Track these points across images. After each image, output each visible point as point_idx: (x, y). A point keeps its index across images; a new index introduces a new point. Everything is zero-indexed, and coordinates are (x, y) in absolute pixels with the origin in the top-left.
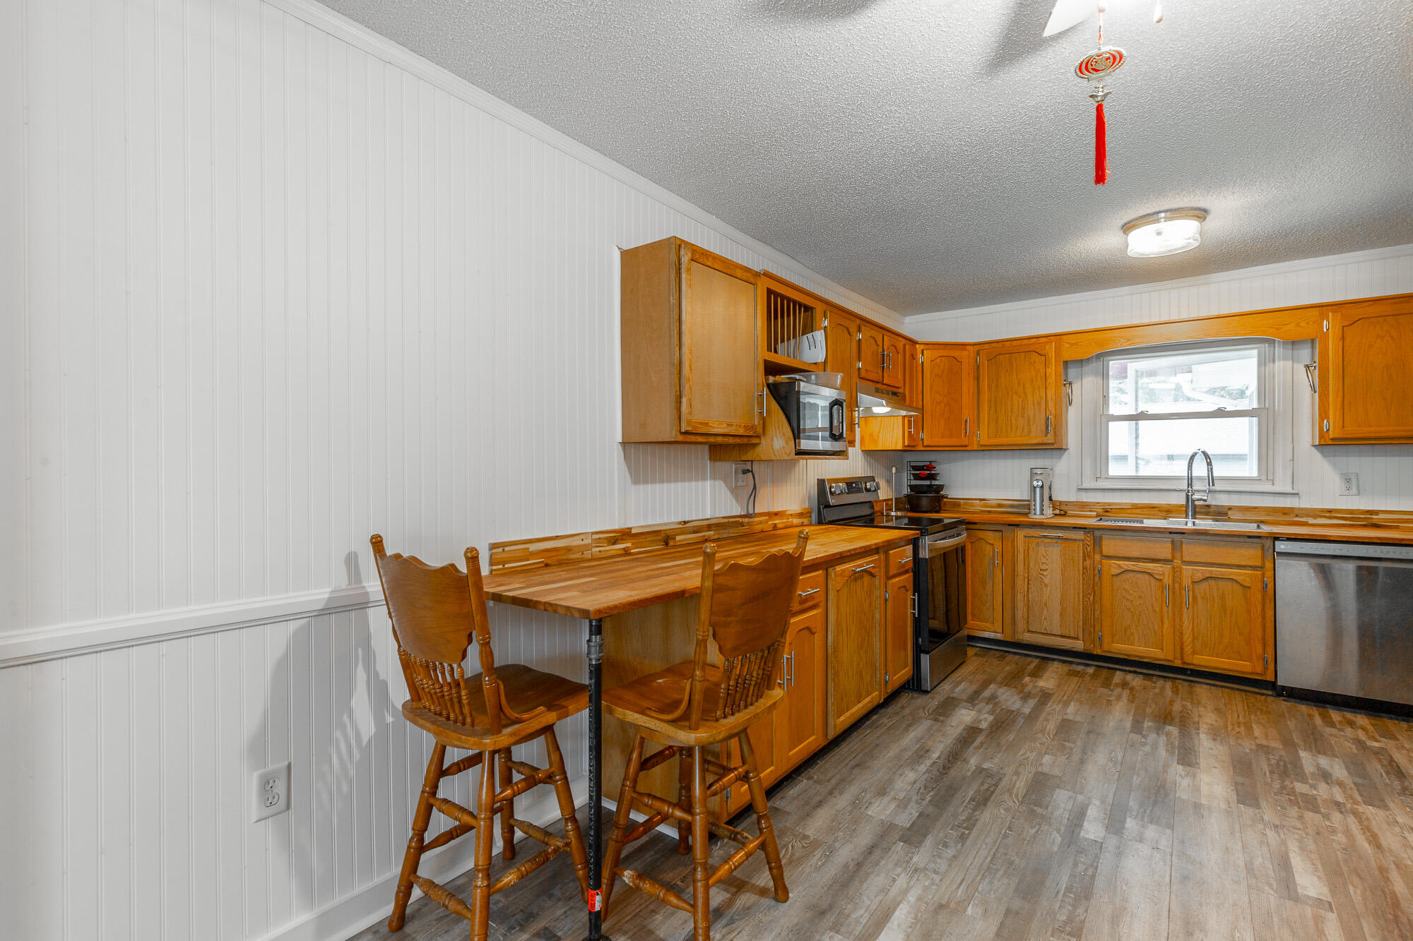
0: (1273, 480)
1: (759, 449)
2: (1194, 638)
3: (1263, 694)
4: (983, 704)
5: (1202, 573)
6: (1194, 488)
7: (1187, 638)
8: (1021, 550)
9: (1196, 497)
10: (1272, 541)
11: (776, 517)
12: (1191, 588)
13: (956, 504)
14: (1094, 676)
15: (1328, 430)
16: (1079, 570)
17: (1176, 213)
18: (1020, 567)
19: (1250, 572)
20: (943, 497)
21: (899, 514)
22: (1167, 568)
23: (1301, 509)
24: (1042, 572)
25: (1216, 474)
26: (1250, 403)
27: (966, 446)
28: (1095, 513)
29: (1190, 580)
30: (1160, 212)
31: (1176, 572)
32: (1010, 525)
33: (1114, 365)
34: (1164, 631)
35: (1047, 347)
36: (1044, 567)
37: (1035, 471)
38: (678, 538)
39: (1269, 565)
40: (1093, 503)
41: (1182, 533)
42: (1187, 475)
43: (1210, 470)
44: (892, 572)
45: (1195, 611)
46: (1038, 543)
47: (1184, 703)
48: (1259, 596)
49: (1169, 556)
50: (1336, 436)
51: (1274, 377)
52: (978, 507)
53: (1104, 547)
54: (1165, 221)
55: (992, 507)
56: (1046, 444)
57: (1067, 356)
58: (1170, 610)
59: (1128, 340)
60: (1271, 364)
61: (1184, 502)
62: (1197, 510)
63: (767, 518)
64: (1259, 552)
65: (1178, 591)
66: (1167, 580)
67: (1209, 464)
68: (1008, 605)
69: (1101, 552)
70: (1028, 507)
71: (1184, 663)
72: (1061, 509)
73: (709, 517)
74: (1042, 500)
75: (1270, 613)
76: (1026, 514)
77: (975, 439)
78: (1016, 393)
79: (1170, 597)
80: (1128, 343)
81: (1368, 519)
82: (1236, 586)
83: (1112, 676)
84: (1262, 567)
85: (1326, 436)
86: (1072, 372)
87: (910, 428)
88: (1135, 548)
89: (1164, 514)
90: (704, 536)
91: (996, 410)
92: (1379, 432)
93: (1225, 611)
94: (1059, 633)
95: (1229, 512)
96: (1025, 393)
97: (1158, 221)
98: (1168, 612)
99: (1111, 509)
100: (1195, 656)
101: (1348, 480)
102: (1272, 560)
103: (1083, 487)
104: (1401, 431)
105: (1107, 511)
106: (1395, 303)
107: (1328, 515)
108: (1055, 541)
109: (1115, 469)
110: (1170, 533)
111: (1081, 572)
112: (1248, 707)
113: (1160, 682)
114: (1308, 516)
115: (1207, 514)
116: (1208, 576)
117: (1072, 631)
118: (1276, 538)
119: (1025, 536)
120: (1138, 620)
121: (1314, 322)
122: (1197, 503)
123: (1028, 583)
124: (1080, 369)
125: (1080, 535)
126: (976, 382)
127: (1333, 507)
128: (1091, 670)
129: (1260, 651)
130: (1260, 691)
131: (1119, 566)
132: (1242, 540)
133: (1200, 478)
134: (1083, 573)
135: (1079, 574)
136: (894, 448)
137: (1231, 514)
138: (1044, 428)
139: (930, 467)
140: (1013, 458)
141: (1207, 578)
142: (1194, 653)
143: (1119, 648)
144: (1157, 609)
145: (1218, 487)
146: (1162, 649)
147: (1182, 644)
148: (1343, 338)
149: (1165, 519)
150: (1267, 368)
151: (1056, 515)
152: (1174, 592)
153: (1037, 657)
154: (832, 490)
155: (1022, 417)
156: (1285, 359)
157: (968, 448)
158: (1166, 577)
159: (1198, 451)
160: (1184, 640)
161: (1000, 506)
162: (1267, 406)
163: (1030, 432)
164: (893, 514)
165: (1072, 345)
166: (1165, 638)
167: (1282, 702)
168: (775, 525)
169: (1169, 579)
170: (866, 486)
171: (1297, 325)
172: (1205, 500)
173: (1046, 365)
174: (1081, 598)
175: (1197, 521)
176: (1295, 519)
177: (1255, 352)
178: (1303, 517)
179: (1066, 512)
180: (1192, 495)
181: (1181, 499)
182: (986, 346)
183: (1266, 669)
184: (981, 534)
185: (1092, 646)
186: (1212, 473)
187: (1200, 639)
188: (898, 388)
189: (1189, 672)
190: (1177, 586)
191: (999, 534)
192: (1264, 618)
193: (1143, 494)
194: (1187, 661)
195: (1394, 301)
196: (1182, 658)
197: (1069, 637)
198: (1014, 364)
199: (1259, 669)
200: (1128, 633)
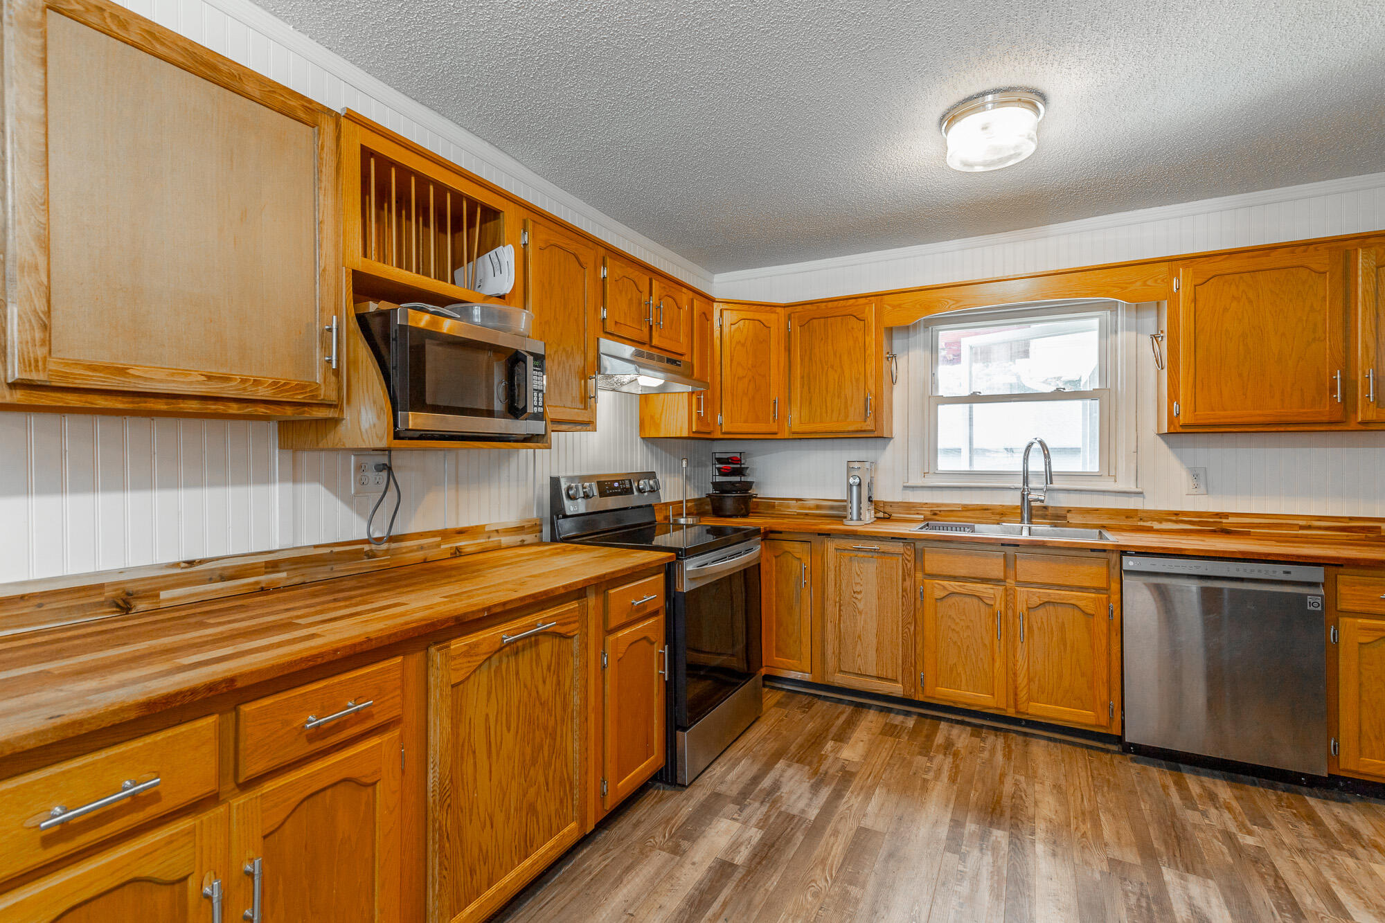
0: (1115, 476)
1: (342, 428)
2: (1030, 680)
3: (1108, 751)
4: (757, 804)
5: (1039, 597)
6: (1030, 486)
7: (1022, 681)
8: (832, 567)
9: (1033, 496)
10: (1118, 555)
11: (462, 537)
12: (1026, 616)
13: (770, 506)
14: (914, 733)
15: (1178, 415)
16: (897, 594)
17: (1008, 95)
18: (831, 589)
19: (1093, 595)
20: (751, 497)
21: (690, 521)
22: (999, 591)
23: (1147, 511)
24: (855, 595)
25: (1054, 469)
26: (1090, 382)
27: (775, 434)
28: (922, 517)
29: (1025, 606)
30: (984, 94)
31: (1009, 595)
32: (819, 534)
33: (945, 336)
34: (995, 671)
35: (867, 308)
36: (858, 589)
37: (852, 465)
38: (164, 595)
39: (1115, 586)
40: (920, 503)
41: (1015, 545)
42: (1022, 470)
43: (1048, 463)
44: (613, 623)
45: (1031, 646)
46: (851, 557)
47: (1017, 777)
48: (1104, 626)
49: (1001, 575)
50: (1187, 422)
51: (1116, 350)
52: (794, 509)
53: (926, 564)
54: (993, 108)
55: (810, 509)
56: (865, 431)
57: (888, 321)
58: (1002, 645)
59: (958, 302)
60: (1114, 336)
61: (1019, 504)
62: (1034, 512)
63: (439, 539)
64: (1104, 570)
65: (1011, 619)
66: (999, 606)
67: (1047, 457)
68: (817, 638)
69: (923, 569)
70: (845, 508)
71: (1017, 712)
72: (884, 512)
73: (277, 547)
74: (859, 502)
75: (1116, 648)
76: (841, 518)
77: (786, 424)
78: (832, 367)
79: (1002, 627)
80: (958, 305)
81: (1217, 525)
82: (1077, 613)
83: (935, 730)
84: (1106, 590)
85: (1176, 421)
86: (898, 343)
87: (699, 408)
88: (961, 564)
89: (998, 517)
90: (257, 583)
91: (809, 389)
92: (1234, 417)
93: (1065, 645)
94: (874, 673)
95: (1069, 515)
96: (842, 367)
97: (983, 107)
98: (999, 647)
99: (940, 511)
100: (1031, 703)
101: (1196, 476)
102: (1119, 581)
103: (911, 483)
104: (1260, 415)
105: (934, 515)
106: (1253, 257)
107: (1174, 518)
108: (870, 555)
109: (945, 464)
110: (1002, 545)
111: (901, 597)
112: (1092, 777)
113: (991, 739)
114: (1153, 520)
115: (1044, 517)
116: (1046, 600)
117: (890, 671)
118: (1123, 552)
119: (836, 549)
120: (966, 657)
121: (1163, 281)
122: (1033, 504)
123: (840, 610)
124: (906, 341)
125: (898, 547)
126: (787, 353)
127: (1180, 510)
128: (911, 722)
129: (1105, 697)
130: (1103, 747)
131: (944, 588)
132: (1083, 554)
133: (1037, 474)
134: (903, 596)
135: (898, 598)
136: (679, 435)
137: (1073, 519)
138: (863, 411)
139: (738, 461)
140: (833, 449)
141: (1044, 603)
142: (1030, 699)
143: (945, 692)
144: (987, 642)
145: (1056, 485)
146: (993, 694)
147: (1016, 688)
148: (1195, 300)
149: (998, 524)
150: (1109, 341)
151: (878, 518)
152: (1006, 622)
153: (851, 703)
154: (571, 492)
155: (839, 397)
156: (1128, 329)
157: (778, 436)
158: (998, 603)
159: (1034, 441)
160: (1018, 683)
161: (818, 507)
162: (1109, 386)
163: (847, 416)
164: (682, 521)
165: (894, 307)
166: (996, 681)
167: (1131, 764)
168: (458, 549)
169: (1000, 604)
170: (638, 485)
171: (1145, 284)
172: (1042, 501)
173: (865, 330)
174: (900, 628)
175: (1034, 527)
176: (1139, 523)
177: (1095, 322)
178: (1147, 521)
179: (890, 516)
180: (1028, 494)
181: (1013, 499)
182: (799, 308)
183: (1111, 719)
184: (787, 546)
185: (913, 690)
186: (1050, 467)
187: (1037, 682)
188: (682, 355)
189: (1024, 723)
190: (1010, 613)
191: (807, 546)
192: (1109, 654)
193: (974, 493)
194: (1022, 710)
195: (1251, 254)
196: (1016, 707)
197: (886, 679)
198: (830, 331)
199: (1104, 720)
200: (954, 672)
